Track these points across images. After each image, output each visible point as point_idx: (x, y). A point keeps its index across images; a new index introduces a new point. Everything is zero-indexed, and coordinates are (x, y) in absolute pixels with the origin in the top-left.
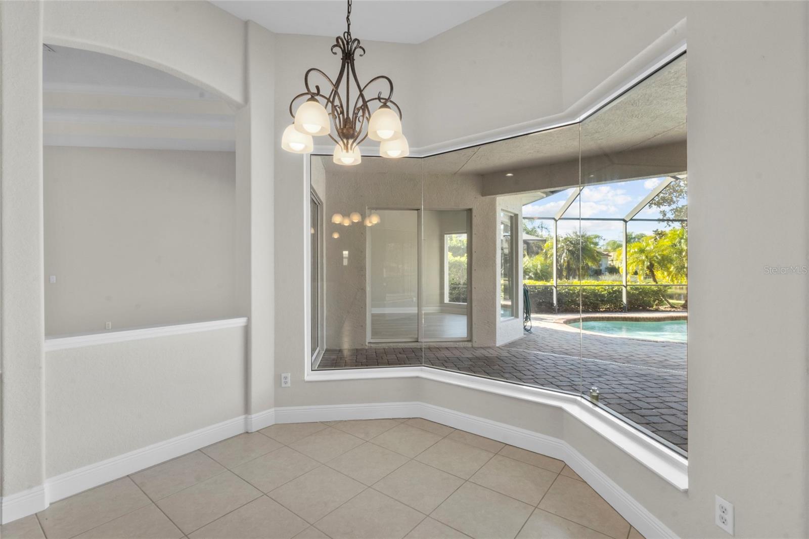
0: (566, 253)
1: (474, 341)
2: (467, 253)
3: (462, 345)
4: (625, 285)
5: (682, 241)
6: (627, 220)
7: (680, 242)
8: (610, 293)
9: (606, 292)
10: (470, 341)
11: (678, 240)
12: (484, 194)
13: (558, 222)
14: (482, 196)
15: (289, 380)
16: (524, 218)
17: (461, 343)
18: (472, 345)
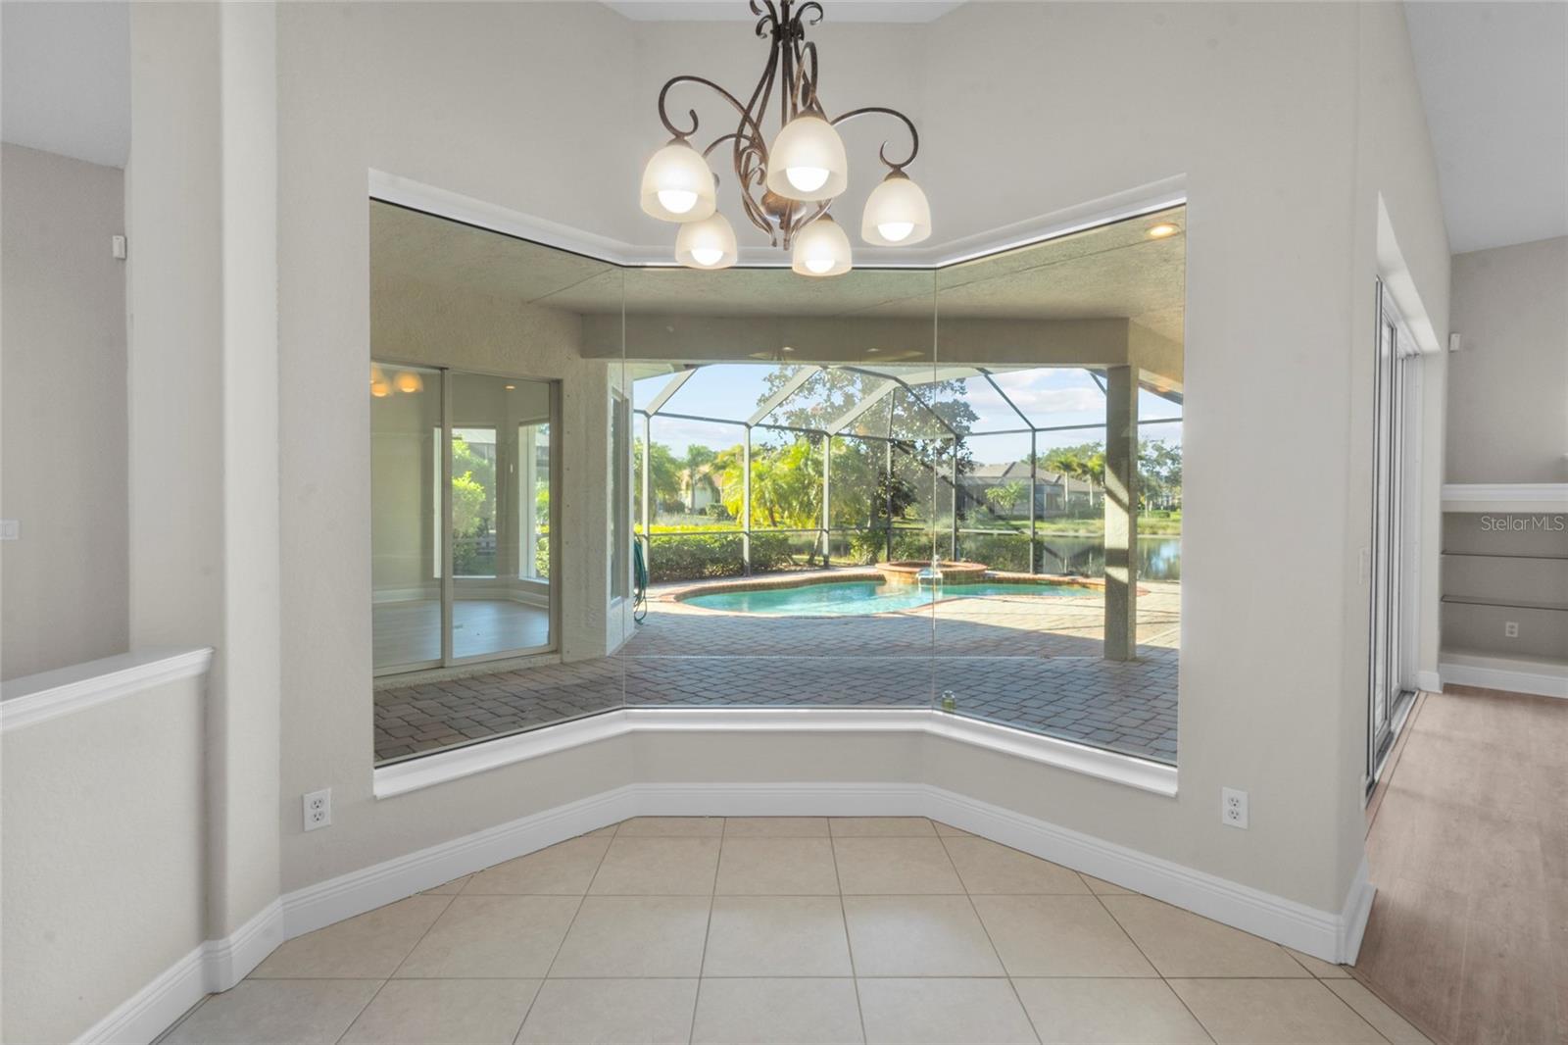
1: (565, 650)
3: (540, 661)
4: (747, 531)
5: (809, 463)
6: (751, 425)
7: (806, 465)
8: (723, 545)
9: (717, 545)
10: (556, 651)
11: (803, 460)
12: (585, 353)
13: (652, 420)
14: (582, 356)
15: (327, 808)
16: (636, 411)
17: (539, 658)
18: (561, 659)
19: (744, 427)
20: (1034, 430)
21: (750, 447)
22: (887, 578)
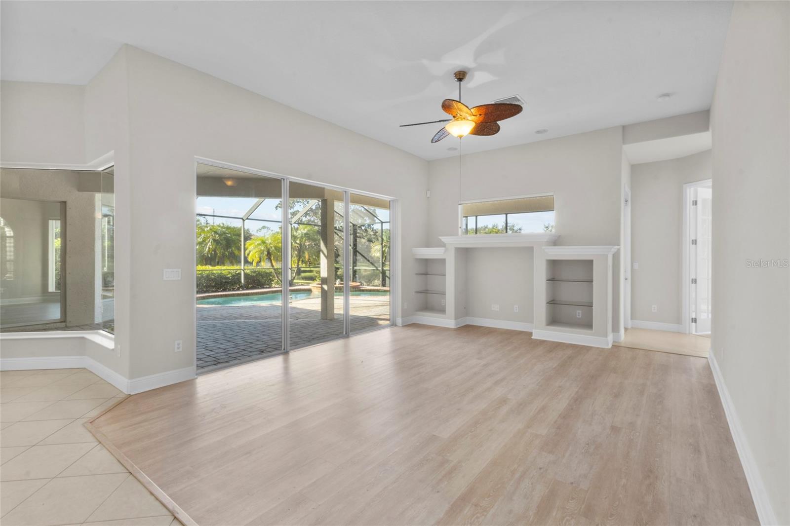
0: (211, 242)
1: (68, 321)
2: (61, 238)
4: (244, 269)
6: (244, 219)
10: (64, 321)
14: (79, 191)
17: (52, 325)
18: (66, 325)
19: (241, 220)
20: (382, 223)
21: (244, 228)
22: (313, 290)
